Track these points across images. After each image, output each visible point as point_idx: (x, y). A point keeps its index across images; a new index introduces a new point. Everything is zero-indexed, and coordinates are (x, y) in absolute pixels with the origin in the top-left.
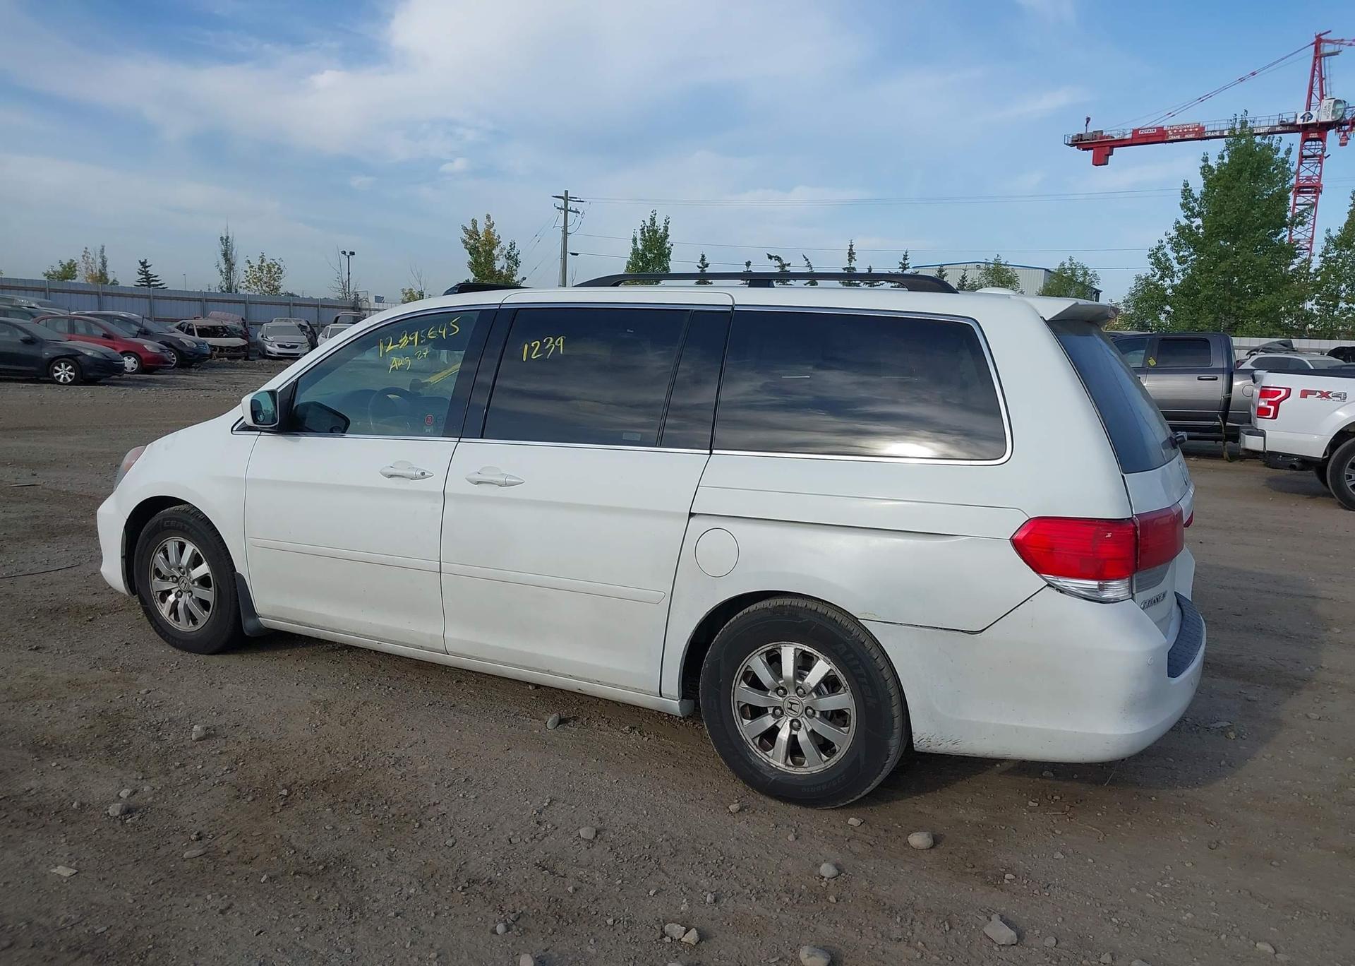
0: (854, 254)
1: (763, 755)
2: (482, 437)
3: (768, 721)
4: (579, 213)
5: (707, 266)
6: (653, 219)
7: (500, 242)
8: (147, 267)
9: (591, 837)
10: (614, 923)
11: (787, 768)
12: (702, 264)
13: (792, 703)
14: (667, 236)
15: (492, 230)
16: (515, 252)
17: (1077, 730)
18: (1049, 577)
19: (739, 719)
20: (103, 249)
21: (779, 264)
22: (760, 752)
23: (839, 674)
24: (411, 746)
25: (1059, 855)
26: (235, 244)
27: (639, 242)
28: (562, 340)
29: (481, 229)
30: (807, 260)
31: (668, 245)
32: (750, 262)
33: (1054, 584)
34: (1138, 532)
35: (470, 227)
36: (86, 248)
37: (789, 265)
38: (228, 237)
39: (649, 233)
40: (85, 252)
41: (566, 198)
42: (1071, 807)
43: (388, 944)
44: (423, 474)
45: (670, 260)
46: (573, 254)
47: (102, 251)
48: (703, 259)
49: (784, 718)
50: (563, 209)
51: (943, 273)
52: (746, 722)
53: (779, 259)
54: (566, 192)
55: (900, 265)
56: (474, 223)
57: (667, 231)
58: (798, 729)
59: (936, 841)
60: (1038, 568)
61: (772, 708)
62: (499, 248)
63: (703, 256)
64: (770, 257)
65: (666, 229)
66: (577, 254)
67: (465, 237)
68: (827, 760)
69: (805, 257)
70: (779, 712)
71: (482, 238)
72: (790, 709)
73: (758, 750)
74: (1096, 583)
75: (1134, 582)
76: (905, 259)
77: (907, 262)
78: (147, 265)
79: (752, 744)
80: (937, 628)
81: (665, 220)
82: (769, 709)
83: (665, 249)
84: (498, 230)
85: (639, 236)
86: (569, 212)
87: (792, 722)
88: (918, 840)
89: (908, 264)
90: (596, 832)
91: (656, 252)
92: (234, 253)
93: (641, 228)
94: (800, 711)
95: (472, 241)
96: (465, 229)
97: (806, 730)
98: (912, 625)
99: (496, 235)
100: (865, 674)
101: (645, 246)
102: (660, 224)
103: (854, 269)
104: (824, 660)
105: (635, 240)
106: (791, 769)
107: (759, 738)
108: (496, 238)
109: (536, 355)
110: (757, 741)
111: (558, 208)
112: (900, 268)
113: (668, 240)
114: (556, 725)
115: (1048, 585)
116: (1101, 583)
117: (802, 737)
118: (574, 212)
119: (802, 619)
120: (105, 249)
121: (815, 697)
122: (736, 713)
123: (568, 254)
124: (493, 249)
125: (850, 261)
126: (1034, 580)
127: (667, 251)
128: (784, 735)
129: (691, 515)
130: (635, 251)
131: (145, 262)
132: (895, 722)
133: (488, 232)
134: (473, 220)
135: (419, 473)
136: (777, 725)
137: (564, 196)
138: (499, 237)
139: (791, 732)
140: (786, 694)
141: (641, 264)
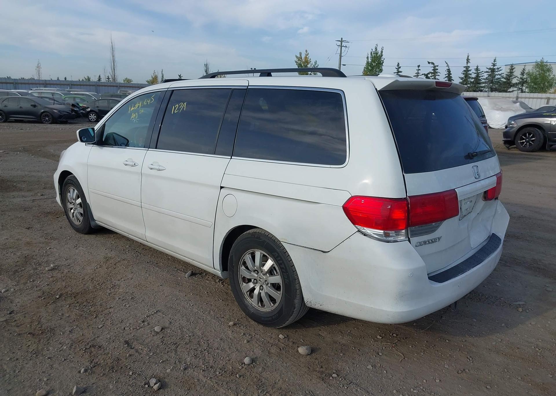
0: (469, 60)
1: (250, 300)
2: (156, 148)
3: (251, 285)
4: (347, 47)
5: (400, 68)
6: (376, 49)
7: (311, 62)
8: (181, 77)
9: (159, 331)
10: (132, 374)
11: (258, 307)
12: (398, 67)
13: (260, 278)
14: (382, 55)
15: (308, 56)
16: (317, 65)
17: (373, 307)
18: (359, 227)
19: (241, 283)
20: (162, 71)
21: (433, 66)
22: (249, 299)
23: (276, 266)
24: (124, 280)
25: (370, 367)
26: (210, 67)
27: (369, 58)
28: (186, 104)
29: (303, 56)
30: (447, 63)
31: (382, 59)
32: (419, 65)
33: (361, 231)
34: (409, 206)
35: (299, 56)
36: (154, 71)
37: (437, 66)
38: (207, 64)
39: (374, 54)
40: (154, 72)
41: (342, 41)
42: (398, 341)
43: (34, 371)
44: (135, 164)
45: (383, 66)
46: (343, 65)
47: (162, 72)
48: (398, 65)
49: (257, 284)
50: (340, 46)
51: (513, 67)
52: (244, 284)
53: (433, 64)
54: (342, 39)
55: (492, 65)
56: (301, 54)
57: (382, 53)
58: (262, 290)
59: (313, 351)
60: (354, 222)
61: (253, 279)
62: (310, 64)
63: (398, 63)
64: (429, 63)
65: (382, 52)
66: (345, 65)
67: (296, 60)
68: (273, 306)
69: (446, 62)
70: (256, 282)
71: (303, 60)
72: (260, 280)
73: (248, 298)
74: (382, 231)
75: (409, 232)
76: (495, 61)
77: (495, 63)
78: (181, 76)
79: (246, 295)
80: (311, 248)
81: (382, 48)
82: (252, 279)
83: (381, 61)
84: (310, 57)
85: (370, 56)
86: (342, 47)
87: (260, 286)
88: (302, 350)
89: (496, 64)
90: (162, 329)
91: (377, 62)
92: (209, 70)
93: (371, 52)
94: (263, 282)
95: (299, 61)
96: (297, 57)
97: (265, 291)
98: (301, 246)
99: (309, 59)
100: (284, 268)
101: (372, 60)
102: (379, 50)
103: (469, 67)
104: (271, 259)
105: (368, 58)
106: (260, 308)
107: (249, 292)
108: (309, 60)
109: (176, 111)
110: (248, 293)
111: (338, 46)
112: (492, 66)
113: (382, 57)
114: (189, 276)
115: (358, 231)
116: (386, 232)
117: (263, 294)
118: (345, 47)
119: (261, 239)
120: (163, 71)
121: (268, 276)
122: (240, 280)
123: (342, 65)
124: (308, 65)
125: (467, 63)
126: (351, 228)
127: (382, 62)
128: (256, 292)
129: (222, 188)
130: (368, 63)
131: (180, 75)
132: (297, 292)
133: (306, 58)
134: (300, 53)
135: (133, 164)
136: (255, 287)
137: (341, 40)
138: (310, 59)
139: (259, 291)
140: (258, 273)
141: (370, 68)
